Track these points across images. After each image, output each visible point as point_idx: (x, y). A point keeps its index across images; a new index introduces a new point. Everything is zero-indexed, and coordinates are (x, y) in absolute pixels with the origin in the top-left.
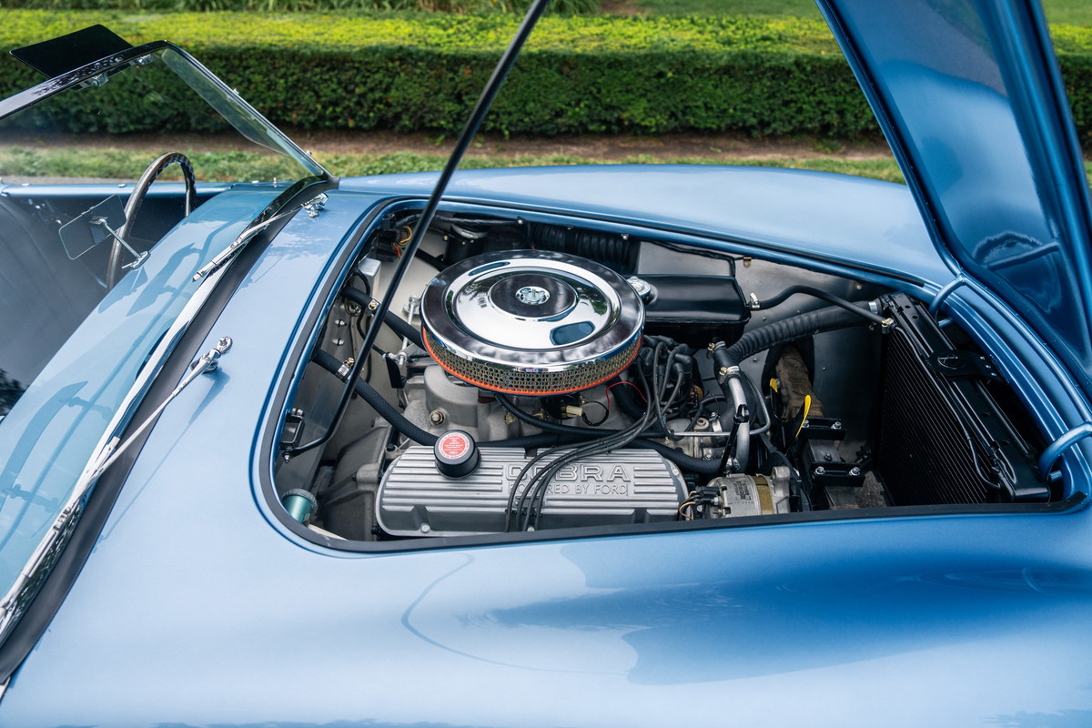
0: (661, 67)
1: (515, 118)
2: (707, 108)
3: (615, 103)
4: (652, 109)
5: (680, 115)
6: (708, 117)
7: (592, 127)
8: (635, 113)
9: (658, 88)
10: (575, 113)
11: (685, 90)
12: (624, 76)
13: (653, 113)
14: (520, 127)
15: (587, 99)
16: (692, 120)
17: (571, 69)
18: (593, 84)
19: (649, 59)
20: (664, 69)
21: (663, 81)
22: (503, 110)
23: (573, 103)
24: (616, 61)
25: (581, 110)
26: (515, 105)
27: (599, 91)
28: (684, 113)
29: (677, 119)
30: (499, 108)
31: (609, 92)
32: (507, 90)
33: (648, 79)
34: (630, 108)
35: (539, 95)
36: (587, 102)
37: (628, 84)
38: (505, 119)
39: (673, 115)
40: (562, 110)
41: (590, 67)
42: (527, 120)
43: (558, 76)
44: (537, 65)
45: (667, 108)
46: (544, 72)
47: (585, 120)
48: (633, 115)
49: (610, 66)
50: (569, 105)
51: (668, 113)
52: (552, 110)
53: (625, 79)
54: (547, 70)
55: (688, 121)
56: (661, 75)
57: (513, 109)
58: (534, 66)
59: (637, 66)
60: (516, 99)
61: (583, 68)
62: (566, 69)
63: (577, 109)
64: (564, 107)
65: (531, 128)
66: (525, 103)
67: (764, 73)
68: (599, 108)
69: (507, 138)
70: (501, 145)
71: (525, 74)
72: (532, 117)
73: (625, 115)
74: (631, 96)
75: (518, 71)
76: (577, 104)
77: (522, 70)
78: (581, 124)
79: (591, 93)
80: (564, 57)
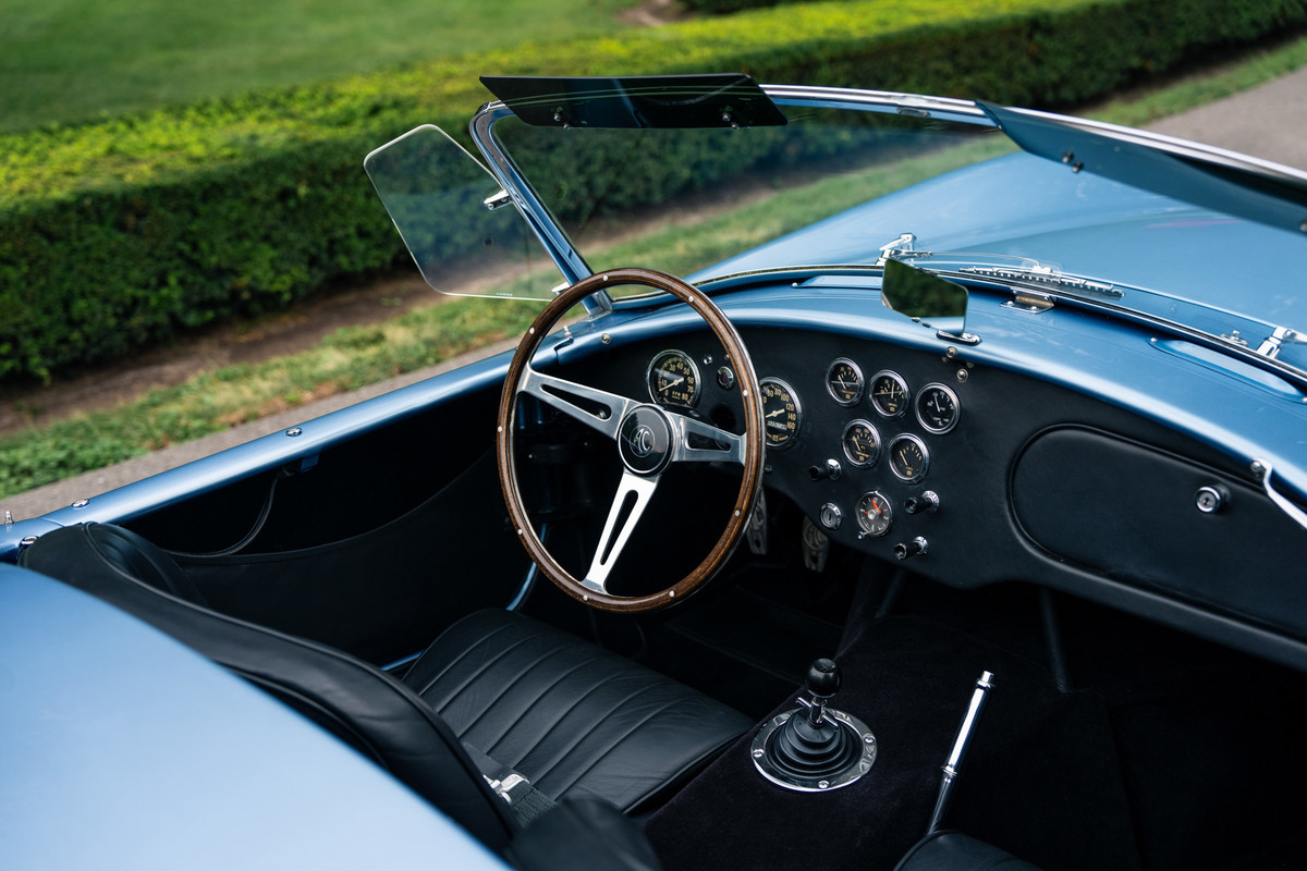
0: (283, 180)
1: (51, 339)
2: (362, 233)
3: (225, 264)
4: (282, 259)
5: (324, 258)
6: (368, 250)
7: (192, 319)
8: (258, 272)
9: (284, 219)
10: (162, 300)
11: (326, 215)
12: (231, 209)
13: (285, 266)
14: (66, 353)
15: (177, 268)
16: (343, 261)
17: (140, 216)
18: (183, 238)
19: (262, 170)
20: (290, 183)
21: (292, 203)
22: (25, 329)
23: (153, 281)
24: (214, 185)
25: (173, 291)
26: (48, 311)
27: (195, 247)
28: (332, 253)
29: (321, 268)
30: (17, 326)
31: (212, 246)
32: (29, 284)
33: (268, 206)
34: (248, 265)
35: (92, 280)
36: (181, 273)
37: (239, 222)
38: (29, 345)
39: (313, 262)
40: (135, 301)
41: (173, 204)
42: (76, 335)
43: (121, 237)
44: (79, 223)
45: (304, 251)
46: (92, 234)
47: (178, 307)
48: (255, 279)
49: (205, 198)
50: (146, 286)
51: (306, 259)
52: (117, 304)
53: (234, 215)
54: (95, 228)
55: (338, 265)
56: (286, 194)
57: (45, 321)
58: (73, 226)
59: (247, 187)
60: (50, 297)
61: (162, 212)
62: (131, 220)
63: (164, 292)
64: (140, 293)
65: (84, 351)
66: (67, 304)
67: (427, 158)
68: (201, 279)
69: (47, 382)
70: (37, 401)
71: (59, 246)
72: (87, 328)
73: (245, 280)
74: (247, 244)
75: (45, 243)
76: (163, 282)
77: (51, 238)
78: (172, 316)
79: (181, 254)
80: (125, 197)
